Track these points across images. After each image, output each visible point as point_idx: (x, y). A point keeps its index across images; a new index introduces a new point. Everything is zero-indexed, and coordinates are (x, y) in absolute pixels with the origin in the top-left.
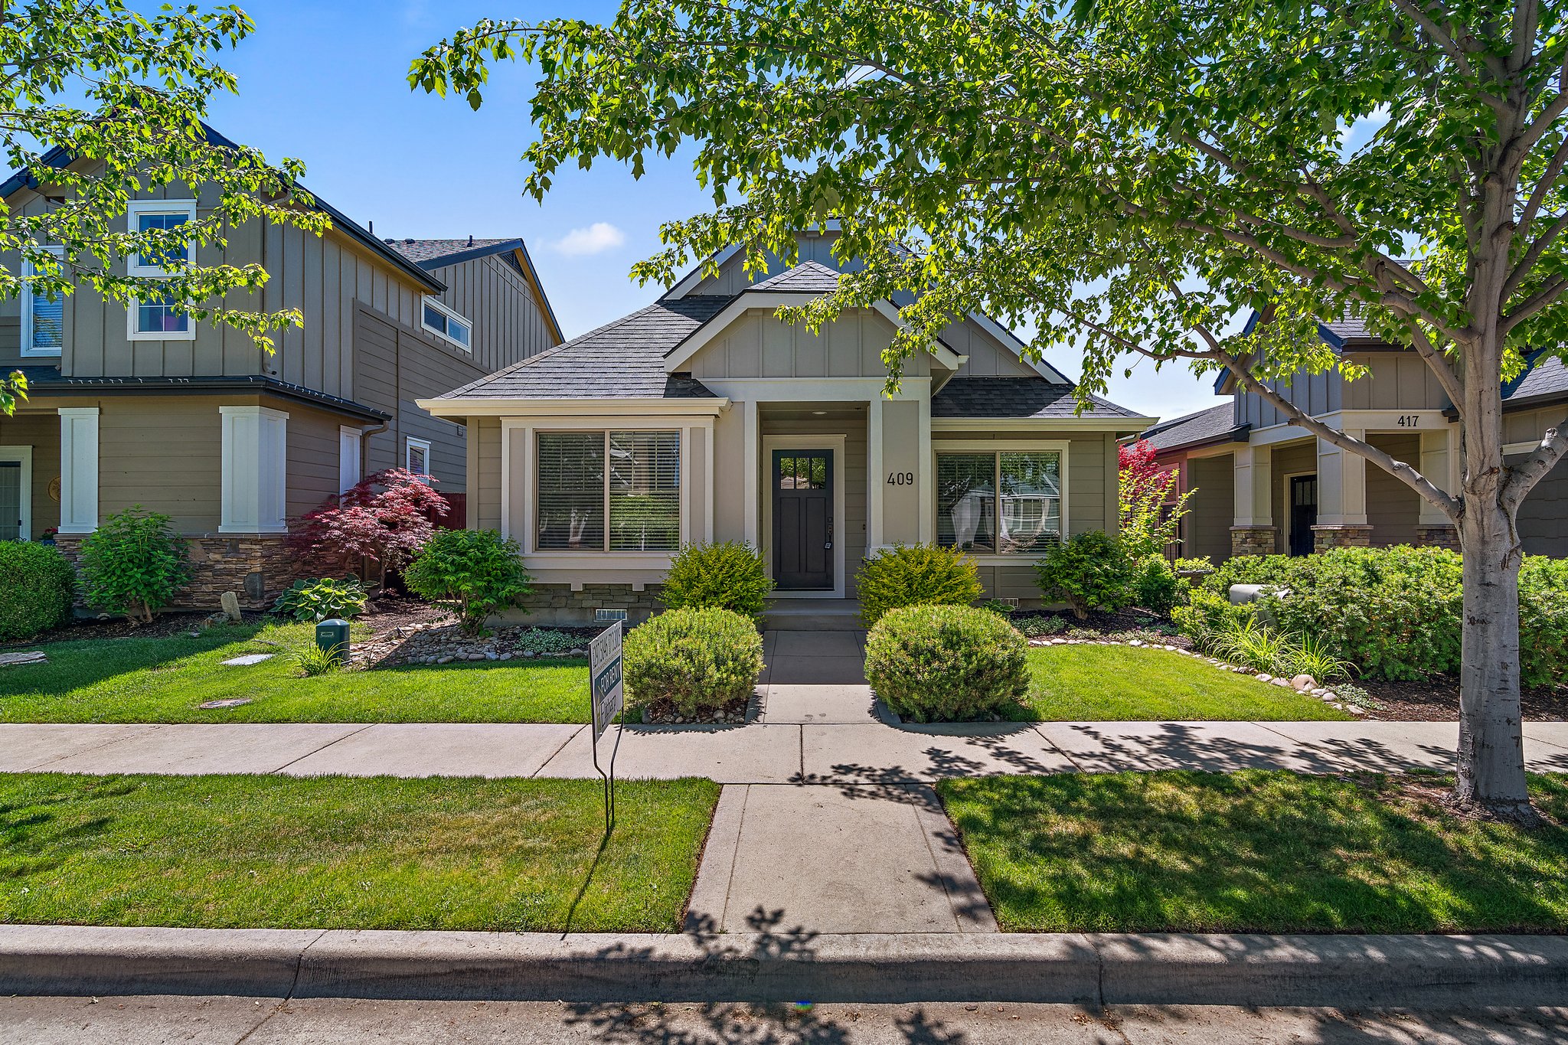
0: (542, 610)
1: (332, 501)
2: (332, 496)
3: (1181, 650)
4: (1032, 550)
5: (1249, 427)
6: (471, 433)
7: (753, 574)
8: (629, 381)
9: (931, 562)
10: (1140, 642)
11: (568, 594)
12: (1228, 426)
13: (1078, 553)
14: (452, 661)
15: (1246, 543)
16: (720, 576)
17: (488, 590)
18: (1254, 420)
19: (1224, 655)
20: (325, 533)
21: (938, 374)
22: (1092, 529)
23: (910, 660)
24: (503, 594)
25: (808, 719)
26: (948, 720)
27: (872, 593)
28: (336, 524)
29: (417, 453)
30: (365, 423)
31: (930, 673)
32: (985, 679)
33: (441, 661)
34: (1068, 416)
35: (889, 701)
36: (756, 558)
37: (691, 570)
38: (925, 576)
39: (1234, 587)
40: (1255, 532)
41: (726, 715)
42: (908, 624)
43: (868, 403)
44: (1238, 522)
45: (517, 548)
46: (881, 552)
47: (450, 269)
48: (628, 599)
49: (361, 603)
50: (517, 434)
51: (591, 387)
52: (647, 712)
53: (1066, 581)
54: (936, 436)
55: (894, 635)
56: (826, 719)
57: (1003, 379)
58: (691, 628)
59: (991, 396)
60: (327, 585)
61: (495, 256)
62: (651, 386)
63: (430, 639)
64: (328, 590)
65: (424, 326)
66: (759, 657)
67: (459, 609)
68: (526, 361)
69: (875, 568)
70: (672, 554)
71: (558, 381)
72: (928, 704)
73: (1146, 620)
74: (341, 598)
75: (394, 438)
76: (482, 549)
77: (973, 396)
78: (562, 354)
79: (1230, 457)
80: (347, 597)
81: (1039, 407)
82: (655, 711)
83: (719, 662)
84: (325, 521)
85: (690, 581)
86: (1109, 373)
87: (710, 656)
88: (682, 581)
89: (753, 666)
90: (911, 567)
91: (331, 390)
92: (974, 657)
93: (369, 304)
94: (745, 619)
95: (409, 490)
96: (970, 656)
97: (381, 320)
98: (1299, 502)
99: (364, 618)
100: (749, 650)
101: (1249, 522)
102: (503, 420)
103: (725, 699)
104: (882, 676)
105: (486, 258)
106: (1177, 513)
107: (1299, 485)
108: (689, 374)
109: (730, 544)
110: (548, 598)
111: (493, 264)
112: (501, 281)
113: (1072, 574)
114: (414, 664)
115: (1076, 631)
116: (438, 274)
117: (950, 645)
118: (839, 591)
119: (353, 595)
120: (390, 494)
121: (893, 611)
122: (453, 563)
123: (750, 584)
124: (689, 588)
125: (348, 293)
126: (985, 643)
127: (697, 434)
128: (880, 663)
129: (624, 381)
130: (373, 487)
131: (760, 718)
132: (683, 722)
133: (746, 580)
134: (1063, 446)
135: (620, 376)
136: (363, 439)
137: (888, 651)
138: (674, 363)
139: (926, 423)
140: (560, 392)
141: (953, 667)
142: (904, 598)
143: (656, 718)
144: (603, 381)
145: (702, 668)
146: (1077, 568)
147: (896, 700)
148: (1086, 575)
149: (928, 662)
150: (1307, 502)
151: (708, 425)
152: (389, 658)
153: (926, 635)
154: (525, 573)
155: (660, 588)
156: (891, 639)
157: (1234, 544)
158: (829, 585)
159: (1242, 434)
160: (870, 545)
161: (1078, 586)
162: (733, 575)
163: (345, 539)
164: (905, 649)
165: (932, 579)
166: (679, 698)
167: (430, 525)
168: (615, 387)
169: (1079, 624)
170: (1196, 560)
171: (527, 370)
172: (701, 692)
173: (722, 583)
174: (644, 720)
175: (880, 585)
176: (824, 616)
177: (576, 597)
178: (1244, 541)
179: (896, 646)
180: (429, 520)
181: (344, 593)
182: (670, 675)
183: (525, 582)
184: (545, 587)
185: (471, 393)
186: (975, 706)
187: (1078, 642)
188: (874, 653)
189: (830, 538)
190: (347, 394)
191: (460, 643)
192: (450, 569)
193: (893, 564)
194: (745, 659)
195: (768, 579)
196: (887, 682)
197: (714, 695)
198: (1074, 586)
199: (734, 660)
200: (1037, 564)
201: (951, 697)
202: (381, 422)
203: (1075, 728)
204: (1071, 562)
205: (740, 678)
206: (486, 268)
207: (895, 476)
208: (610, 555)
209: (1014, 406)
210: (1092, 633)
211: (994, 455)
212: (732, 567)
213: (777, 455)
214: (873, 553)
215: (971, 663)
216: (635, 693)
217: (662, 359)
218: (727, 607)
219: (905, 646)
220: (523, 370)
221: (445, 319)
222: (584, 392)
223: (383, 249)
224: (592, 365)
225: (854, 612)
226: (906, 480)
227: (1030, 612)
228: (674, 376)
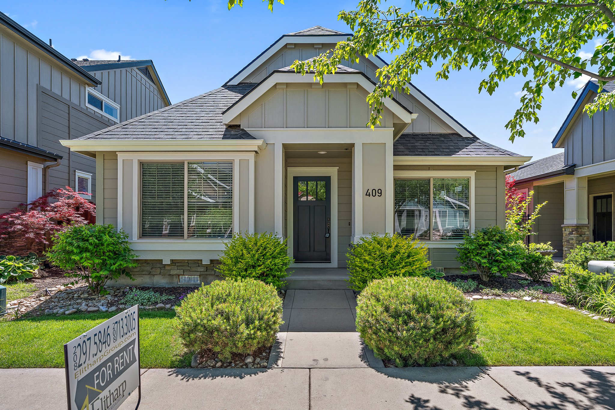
0: (146, 276)
1: (23, 208)
2: (22, 204)
3: (560, 304)
4: (450, 238)
5: (574, 166)
6: (99, 162)
7: (279, 254)
8: (201, 130)
9: (397, 246)
10: (530, 298)
11: (161, 266)
12: (560, 166)
13: (484, 240)
14: (75, 313)
15: (572, 234)
16: (257, 256)
17: (104, 264)
18: (577, 161)
19: (595, 308)
20: (11, 227)
21: (398, 126)
22: (490, 226)
23: (391, 320)
24: (114, 267)
25: (314, 363)
26: (419, 365)
27: (358, 266)
28: (19, 222)
29: (82, 181)
30: (46, 161)
31: (408, 331)
32: (449, 336)
33: (67, 312)
34: (474, 156)
35: (375, 350)
36: (281, 243)
37: (238, 252)
38: (393, 256)
39: (591, 263)
40: (578, 228)
41: (255, 360)
42: (389, 292)
43: (353, 145)
44: (567, 222)
45: (127, 237)
46: (362, 239)
47: (105, 72)
48: (200, 269)
49: (36, 271)
50: (127, 163)
51: (176, 133)
52: (196, 358)
53: (478, 258)
54: (397, 168)
55: (378, 300)
56: (328, 364)
57: (433, 135)
58: (229, 295)
59: (427, 144)
60: (10, 260)
61: (135, 68)
62: (215, 133)
63: (66, 296)
64: (9, 263)
65: (87, 105)
66: (279, 315)
67: (87, 277)
68: (136, 119)
69: (359, 249)
70: (226, 241)
71: (155, 130)
72: (405, 353)
73: (525, 282)
74: (19, 268)
75: (66, 170)
76: (99, 238)
77: (416, 144)
78: (160, 115)
79: (561, 185)
80: (23, 267)
81: (457, 150)
82: (202, 357)
83: (248, 322)
84: (10, 219)
85: (237, 258)
86: (539, 107)
87: (242, 317)
88: (231, 258)
89: (275, 323)
90: (384, 249)
91: (21, 139)
92: (441, 319)
93: (49, 89)
94: (270, 287)
95: (71, 201)
96: (438, 318)
97: (57, 99)
98: (599, 210)
99: (37, 280)
100: (272, 311)
101: (574, 222)
102: (119, 155)
103: (253, 349)
104: (370, 331)
105: (129, 69)
106: (533, 217)
107: (599, 201)
108: (239, 126)
109: (264, 235)
110: (148, 268)
111: (134, 73)
112: (139, 84)
113: (481, 253)
114: (49, 315)
115: (487, 290)
116: (97, 75)
117: (421, 309)
118: (335, 263)
119: (28, 266)
120: (59, 203)
121: (376, 281)
122: (79, 247)
123: (277, 261)
124: (237, 263)
125: (33, 81)
126: (448, 308)
127: (244, 163)
128: (368, 321)
129: (198, 130)
130: (50, 199)
131: (280, 362)
132: (221, 367)
133: (274, 258)
134: (472, 174)
135: (195, 127)
136: (45, 170)
137: (374, 313)
138: (228, 118)
139: (390, 159)
140: (156, 136)
141: (425, 327)
142: (379, 270)
143: (202, 362)
144: (184, 130)
145: (236, 326)
146: (484, 249)
147: (380, 350)
148: (489, 254)
149: (405, 323)
150: (604, 210)
151: (251, 157)
152: (35, 310)
153: (403, 301)
154: (132, 253)
155: (219, 262)
156: (376, 304)
157: (564, 235)
158: (328, 259)
159: (570, 170)
160: (354, 234)
161: (485, 261)
162: (265, 254)
163: (24, 231)
164: (387, 311)
165: (398, 257)
166: (217, 349)
167: (86, 222)
168: (192, 133)
169: (486, 285)
170: (542, 244)
171: (137, 123)
172: (234, 344)
173: (258, 260)
174: (193, 364)
175: (362, 261)
176: (325, 280)
177: (167, 268)
178: (571, 233)
179: (380, 309)
180: (86, 219)
181: (21, 265)
182: (210, 331)
183: (131, 258)
184: (146, 262)
185: (98, 137)
186: (440, 355)
187: (490, 297)
188: (363, 313)
189: (328, 230)
190: (33, 142)
191: (86, 299)
192: (75, 251)
193: (371, 247)
194: (268, 318)
195: (290, 257)
196: (374, 336)
197: (244, 346)
198: (483, 261)
199: (261, 319)
200: (457, 247)
201: (423, 349)
202: (56, 160)
203: (518, 373)
204: (479, 245)
205: (264, 333)
206: (129, 75)
207: (370, 191)
208: (188, 241)
209: (442, 150)
210: (496, 291)
211: (429, 180)
212: (265, 249)
213: (296, 180)
214: (356, 240)
215: (438, 324)
216: (186, 345)
217: (221, 115)
218: (258, 278)
219: (387, 309)
220: (134, 124)
221: (102, 103)
222: (171, 136)
223: (70, 64)
224: (178, 121)
225: (344, 278)
226: (377, 194)
227: (452, 276)
228: (230, 127)
